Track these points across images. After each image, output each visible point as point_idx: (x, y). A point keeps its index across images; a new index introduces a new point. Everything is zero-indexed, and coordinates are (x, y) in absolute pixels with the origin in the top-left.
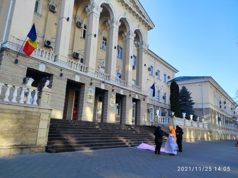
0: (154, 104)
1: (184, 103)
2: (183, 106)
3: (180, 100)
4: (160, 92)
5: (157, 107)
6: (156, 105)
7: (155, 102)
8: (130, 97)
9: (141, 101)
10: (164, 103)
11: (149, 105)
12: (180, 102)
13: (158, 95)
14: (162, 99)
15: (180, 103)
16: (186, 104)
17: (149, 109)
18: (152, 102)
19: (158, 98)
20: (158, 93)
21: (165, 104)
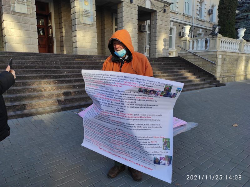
0: (192, 24)
1: (245, 14)
2: (243, 20)
3: (237, 12)
4: (203, 4)
5: (195, 28)
6: (194, 25)
7: (193, 20)
8: (131, 5)
9: (158, 14)
10: (209, 22)
11: (181, 25)
12: (239, 14)
13: (199, 9)
14: (206, 14)
15: (237, 16)
16: (247, 16)
17: (181, 32)
18: (187, 20)
19: (198, 13)
20: (199, 4)
21: (211, 22)
